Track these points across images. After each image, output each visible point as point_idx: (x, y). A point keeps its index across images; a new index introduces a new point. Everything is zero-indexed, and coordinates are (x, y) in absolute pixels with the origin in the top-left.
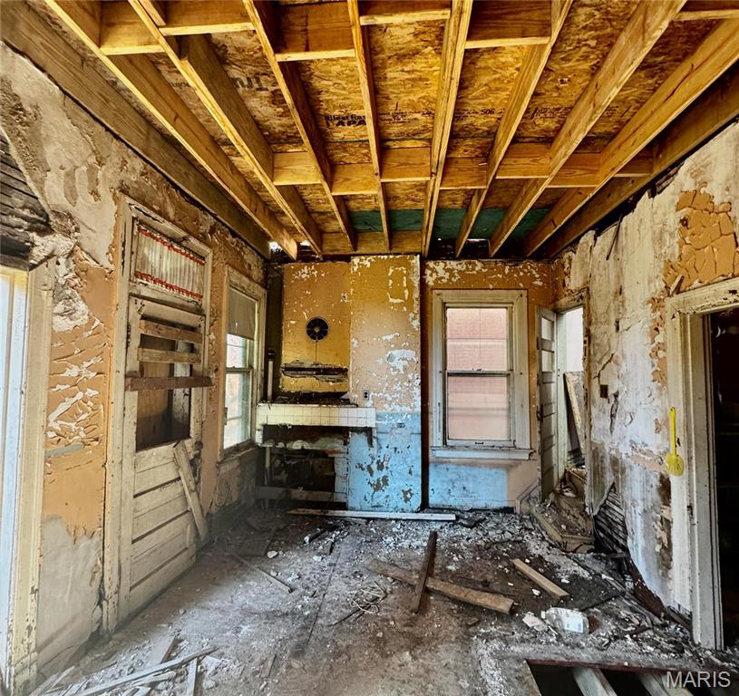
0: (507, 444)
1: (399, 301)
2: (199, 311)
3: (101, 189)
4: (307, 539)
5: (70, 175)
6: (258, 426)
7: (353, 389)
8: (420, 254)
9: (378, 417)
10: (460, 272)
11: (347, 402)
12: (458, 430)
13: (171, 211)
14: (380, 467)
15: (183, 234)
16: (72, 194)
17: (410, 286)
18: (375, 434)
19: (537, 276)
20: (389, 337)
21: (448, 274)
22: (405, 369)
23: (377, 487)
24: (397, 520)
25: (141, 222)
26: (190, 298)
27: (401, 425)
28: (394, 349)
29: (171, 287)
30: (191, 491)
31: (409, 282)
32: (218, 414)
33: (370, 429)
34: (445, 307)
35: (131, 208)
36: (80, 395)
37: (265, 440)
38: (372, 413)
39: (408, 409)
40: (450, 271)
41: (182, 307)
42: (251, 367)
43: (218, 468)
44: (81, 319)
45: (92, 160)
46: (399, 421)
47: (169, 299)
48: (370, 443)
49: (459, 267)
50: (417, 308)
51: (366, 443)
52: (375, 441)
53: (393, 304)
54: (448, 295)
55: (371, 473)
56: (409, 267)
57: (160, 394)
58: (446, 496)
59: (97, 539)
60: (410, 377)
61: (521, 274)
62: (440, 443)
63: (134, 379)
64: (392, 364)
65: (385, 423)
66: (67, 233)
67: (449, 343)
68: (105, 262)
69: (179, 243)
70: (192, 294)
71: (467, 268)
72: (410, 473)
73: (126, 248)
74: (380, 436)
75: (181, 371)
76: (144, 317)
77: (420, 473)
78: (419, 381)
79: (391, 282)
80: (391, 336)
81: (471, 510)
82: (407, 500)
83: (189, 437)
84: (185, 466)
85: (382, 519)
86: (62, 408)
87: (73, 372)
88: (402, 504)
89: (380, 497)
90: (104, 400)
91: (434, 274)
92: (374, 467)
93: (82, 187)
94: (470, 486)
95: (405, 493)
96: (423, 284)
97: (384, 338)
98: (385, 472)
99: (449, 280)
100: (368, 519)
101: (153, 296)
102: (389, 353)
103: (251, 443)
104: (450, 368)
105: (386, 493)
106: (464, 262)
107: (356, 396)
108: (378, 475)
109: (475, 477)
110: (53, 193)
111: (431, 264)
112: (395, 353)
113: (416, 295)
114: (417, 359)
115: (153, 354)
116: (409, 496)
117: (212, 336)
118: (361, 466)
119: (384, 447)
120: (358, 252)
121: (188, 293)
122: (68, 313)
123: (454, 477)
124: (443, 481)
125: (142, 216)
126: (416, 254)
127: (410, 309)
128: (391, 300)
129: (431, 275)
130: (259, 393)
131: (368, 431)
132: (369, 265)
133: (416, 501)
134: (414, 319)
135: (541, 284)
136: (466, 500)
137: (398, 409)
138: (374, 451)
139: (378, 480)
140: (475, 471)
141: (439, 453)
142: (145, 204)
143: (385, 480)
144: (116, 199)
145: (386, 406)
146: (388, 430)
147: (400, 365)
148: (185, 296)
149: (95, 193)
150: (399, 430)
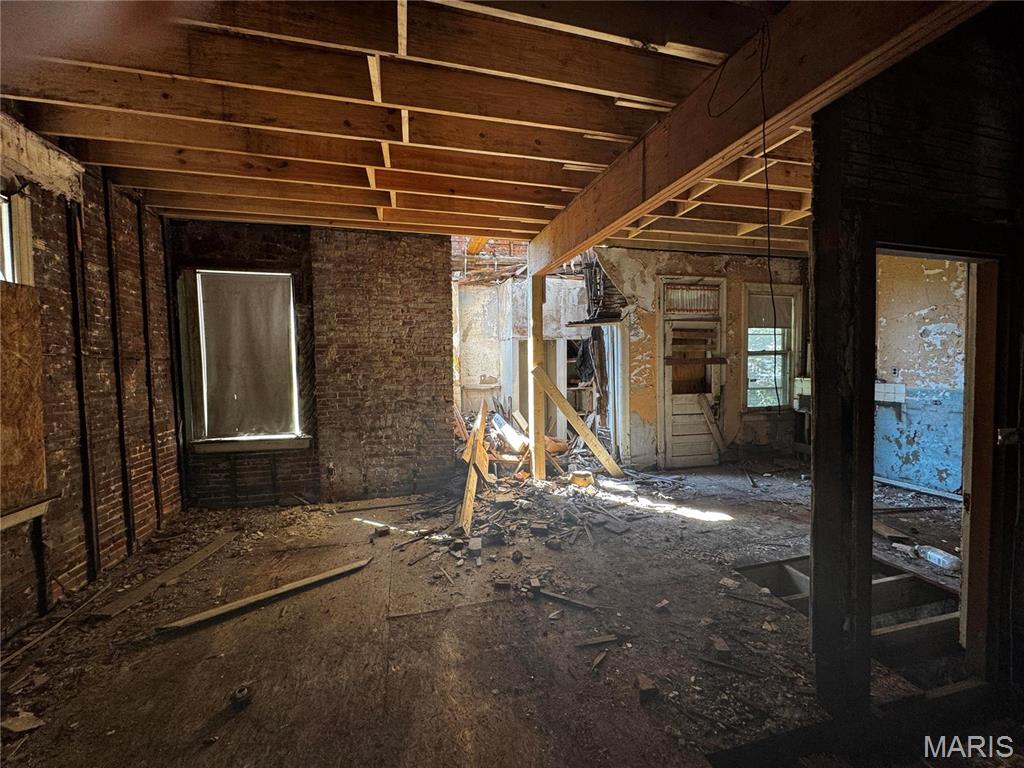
1: (937, 271)
2: (717, 319)
3: (647, 279)
5: (633, 280)
6: (796, 396)
7: (881, 365)
9: (908, 393)
13: (690, 269)
15: (699, 278)
16: (634, 287)
18: (904, 409)
20: (923, 312)
22: (943, 343)
23: (907, 461)
25: (668, 284)
26: (707, 313)
27: (936, 403)
28: (929, 324)
29: (691, 311)
30: (711, 423)
32: (741, 380)
33: (900, 404)
35: (663, 279)
37: (801, 407)
38: (902, 388)
39: (947, 386)
41: (701, 320)
42: (789, 349)
43: (741, 417)
44: (642, 336)
45: (642, 268)
46: (934, 398)
47: (685, 317)
48: (899, 417)
50: (963, 274)
51: (894, 417)
52: (904, 417)
53: (928, 276)
55: (900, 446)
57: (699, 367)
59: (654, 427)
60: (950, 352)
63: (668, 360)
64: (926, 339)
65: (917, 399)
66: (633, 303)
68: (651, 309)
69: (695, 284)
70: (708, 310)
72: (947, 452)
73: (661, 299)
74: (910, 412)
75: (709, 356)
76: (674, 330)
78: (963, 356)
80: (926, 311)
82: (941, 479)
83: (710, 392)
84: (707, 408)
86: (636, 371)
87: (640, 357)
88: (935, 481)
89: (910, 470)
90: (653, 369)
92: (903, 440)
93: (638, 281)
95: (940, 472)
97: (917, 314)
98: (915, 447)
101: (680, 318)
102: (923, 328)
103: (790, 408)
105: (917, 468)
107: (885, 372)
108: (908, 449)
112: (930, 327)
114: (962, 332)
115: (680, 348)
116: (944, 475)
117: (731, 332)
118: (888, 439)
119: (915, 424)
122: (636, 335)
125: (669, 281)
128: (926, 272)
131: (896, 406)
133: (955, 483)
134: (956, 288)
137: (933, 386)
138: (903, 426)
139: (907, 454)
143: (916, 455)
144: (654, 280)
145: (918, 382)
146: (921, 407)
147: (937, 340)
150: (934, 408)
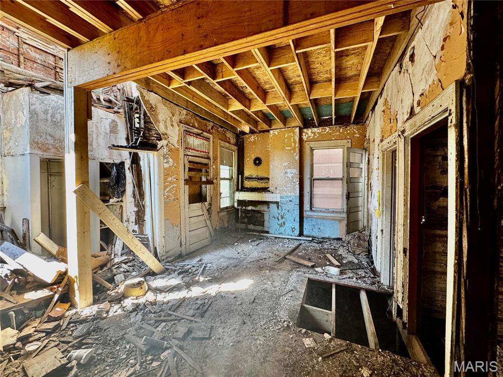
0: (340, 210)
1: (290, 148)
2: (208, 158)
3: (174, 124)
4: (250, 241)
5: (165, 122)
6: (236, 201)
7: (271, 185)
8: (299, 127)
9: (281, 197)
10: (318, 133)
11: (269, 191)
12: (317, 203)
13: (196, 125)
14: (282, 218)
15: (201, 132)
16: (166, 127)
17: (295, 142)
18: (280, 204)
19: (356, 132)
20: (286, 164)
21: (313, 134)
22: (292, 177)
23: (281, 226)
24: (287, 239)
25: (186, 131)
26: (205, 154)
27: (290, 201)
28: (288, 169)
29: (198, 151)
30: (208, 219)
31: (294, 139)
32: (218, 194)
33: (278, 202)
34: (312, 150)
35: (183, 127)
36: (172, 186)
37: (238, 206)
38: (279, 196)
39: (294, 194)
40: (314, 133)
41: (202, 157)
42: (232, 177)
43: (218, 214)
44: (171, 164)
45: (171, 115)
46: (290, 199)
47: (197, 155)
48: (278, 208)
49: (318, 131)
50: (297, 150)
51: (276, 208)
52: (280, 207)
53: (287, 150)
54: (312, 144)
55: (279, 220)
56: (294, 133)
57: (197, 186)
58: (311, 231)
59: (179, 228)
60: (294, 180)
61: (349, 132)
62: (309, 209)
63: (187, 182)
64: (287, 175)
65: (284, 200)
66: (166, 139)
67: (315, 165)
68: (176, 145)
69: (199, 135)
70: (205, 152)
71: (322, 131)
72: (294, 220)
73: (183, 140)
74: (282, 205)
75: (204, 179)
76: (189, 162)
77: (298, 221)
78: (298, 182)
79: (286, 140)
81: (322, 238)
82: (293, 231)
83: (206, 201)
84: (205, 211)
85: (282, 238)
86: (168, 189)
87: (170, 179)
88: (291, 233)
89: (282, 230)
90: (178, 188)
91: (307, 135)
92: (280, 217)
93: (169, 125)
94: (322, 228)
95: (292, 229)
96: (301, 140)
97: (283, 164)
98: (284, 220)
99: (314, 137)
100: (276, 238)
101: (192, 154)
102: (286, 171)
103: (233, 207)
104: (315, 177)
105: (285, 228)
106: (320, 128)
107: (272, 189)
108: (281, 221)
109: (324, 224)
110: (161, 128)
111: (305, 130)
112: (288, 170)
113: (297, 145)
114: (298, 173)
115: (193, 174)
116: (294, 230)
117: (214, 167)
118: (274, 217)
119: (284, 210)
120: (272, 128)
121: (204, 152)
122: (167, 162)
123: (315, 223)
124: (310, 225)
125: (186, 129)
126: (297, 127)
127: (295, 151)
128: (286, 148)
129: (305, 136)
130: (235, 188)
131: (277, 203)
132: (277, 133)
133: (297, 232)
134: (296, 156)
135: (358, 136)
136: (320, 234)
137: (289, 194)
138: (280, 211)
139: (281, 223)
140: (324, 222)
141: (308, 213)
142: (187, 125)
143: (284, 223)
144: (178, 125)
145: (284, 193)
146: (285, 203)
147: (290, 176)
148: (203, 153)
149: (172, 125)
150: (290, 203)
